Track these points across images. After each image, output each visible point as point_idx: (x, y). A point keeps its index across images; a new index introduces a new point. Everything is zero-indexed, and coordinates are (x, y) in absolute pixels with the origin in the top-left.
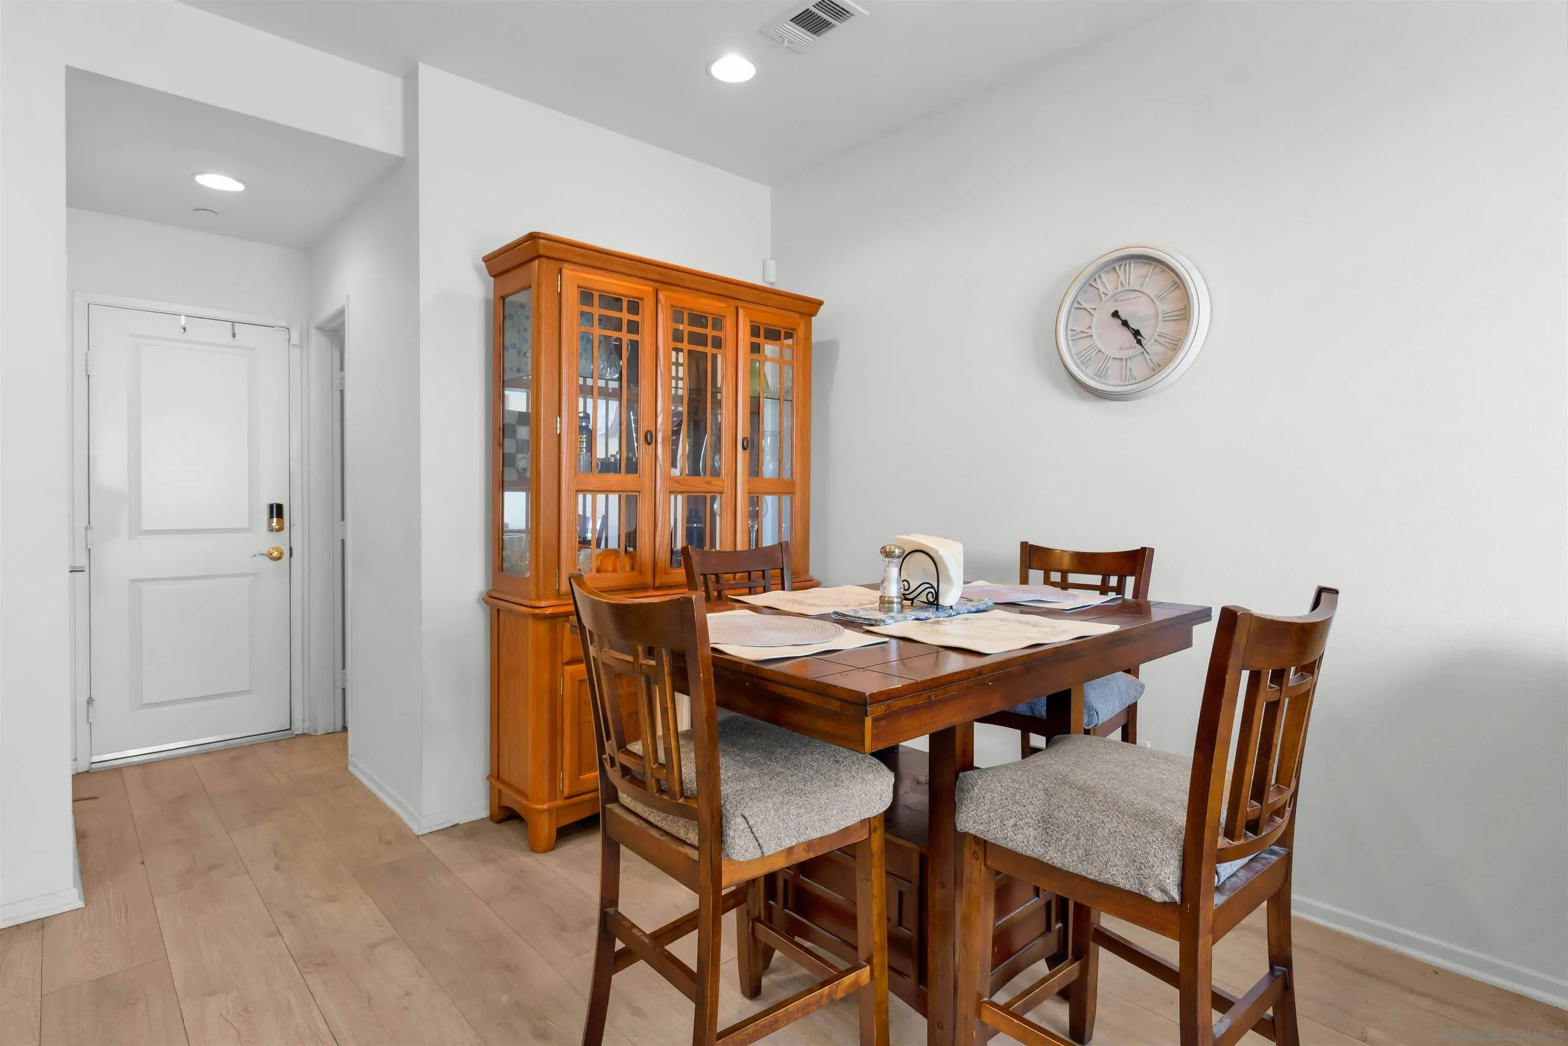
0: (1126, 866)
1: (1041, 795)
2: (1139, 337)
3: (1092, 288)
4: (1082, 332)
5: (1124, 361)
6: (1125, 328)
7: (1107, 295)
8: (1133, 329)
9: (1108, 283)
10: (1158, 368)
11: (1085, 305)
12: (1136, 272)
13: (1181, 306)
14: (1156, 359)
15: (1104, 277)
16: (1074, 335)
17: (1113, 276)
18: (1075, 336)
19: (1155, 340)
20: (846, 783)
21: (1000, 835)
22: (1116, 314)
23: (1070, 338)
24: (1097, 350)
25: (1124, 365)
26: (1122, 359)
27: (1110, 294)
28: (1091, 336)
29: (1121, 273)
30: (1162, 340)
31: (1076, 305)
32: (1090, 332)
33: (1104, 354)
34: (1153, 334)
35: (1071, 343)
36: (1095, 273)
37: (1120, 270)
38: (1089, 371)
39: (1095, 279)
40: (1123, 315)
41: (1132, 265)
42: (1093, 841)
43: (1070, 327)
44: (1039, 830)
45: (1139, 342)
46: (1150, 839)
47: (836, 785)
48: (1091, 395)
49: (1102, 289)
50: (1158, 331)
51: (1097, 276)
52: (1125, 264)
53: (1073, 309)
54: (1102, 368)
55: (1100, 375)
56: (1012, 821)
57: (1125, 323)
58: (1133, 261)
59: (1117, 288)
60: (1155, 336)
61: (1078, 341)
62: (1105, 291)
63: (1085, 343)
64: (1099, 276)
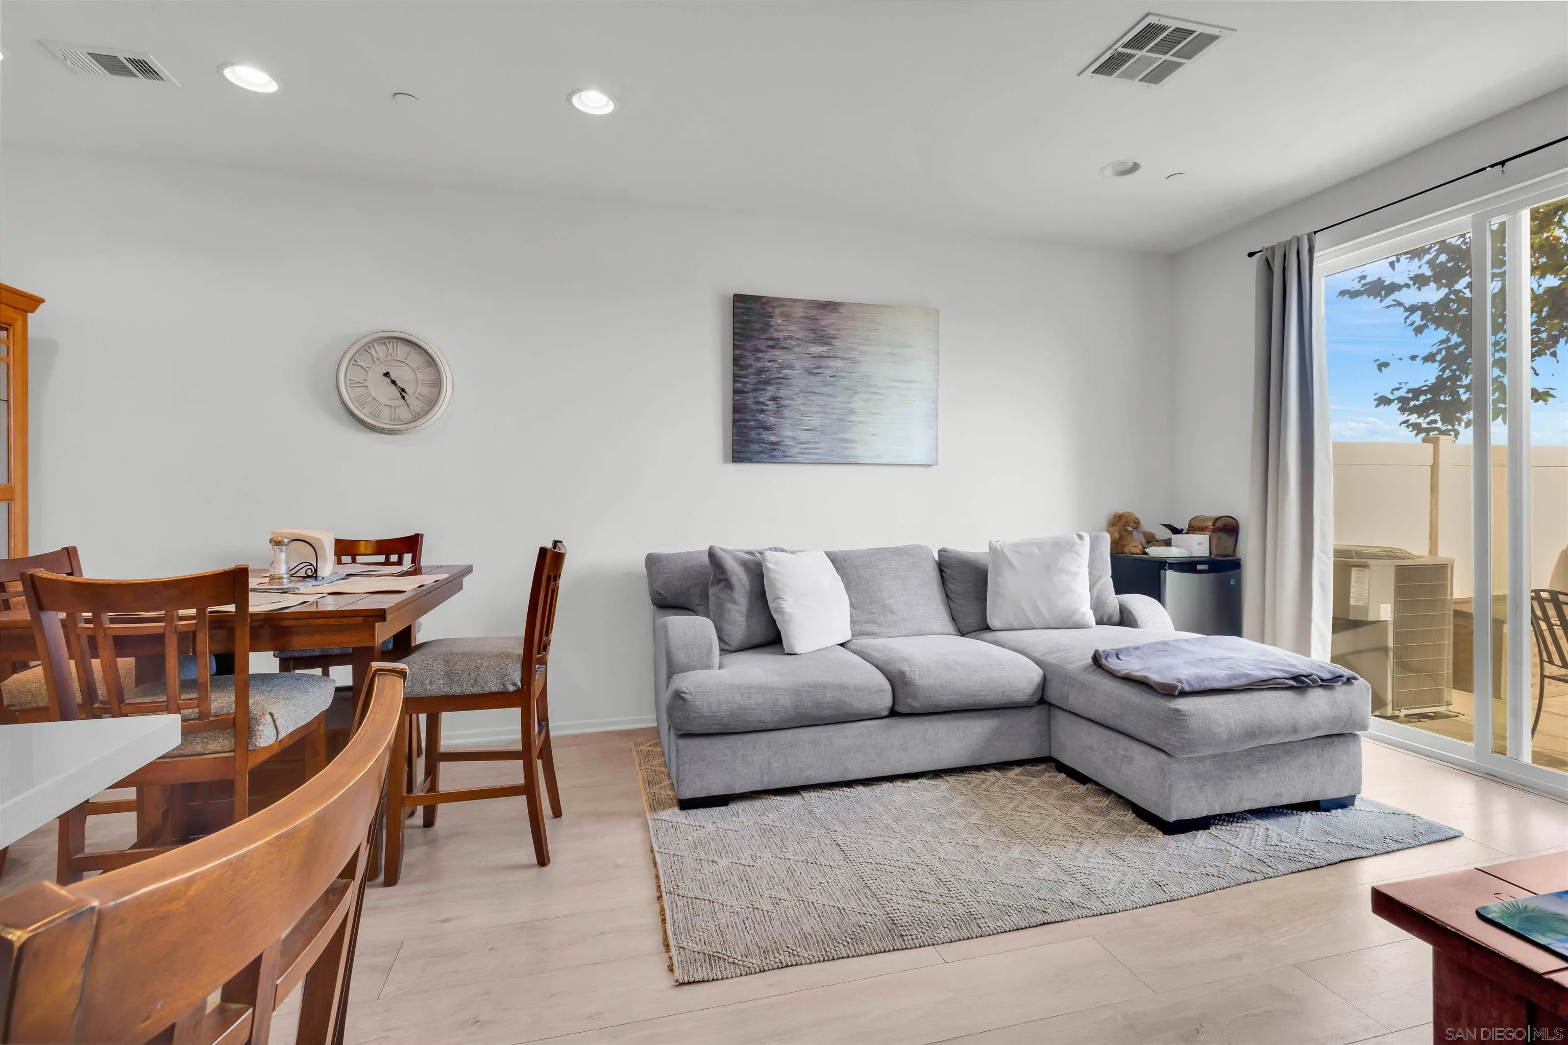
0: (497, 679)
1: (443, 662)
2: (404, 394)
3: (366, 352)
4: (359, 382)
5: (393, 408)
6: (393, 385)
7: (379, 360)
8: (400, 387)
9: (380, 351)
10: (417, 417)
11: (361, 364)
12: (401, 351)
13: (433, 378)
14: (417, 409)
15: (377, 347)
16: (350, 384)
17: (384, 348)
18: (352, 384)
19: (416, 397)
20: (311, 690)
21: (421, 690)
22: (387, 374)
23: (348, 386)
24: (371, 398)
25: (393, 411)
26: (391, 406)
27: (382, 360)
28: (367, 386)
29: (390, 347)
30: (421, 398)
31: (353, 362)
32: (366, 384)
33: (377, 401)
34: (415, 392)
35: (349, 390)
36: (370, 342)
37: (389, 344)
38: (365, 411)
39: (369, 347)
40: (393, 376)
41: (399, 344)
42: (478, 674)
43: (348, 377)
44: (446, 679)
45: (403, 397)
46: (507, 663)
47: (306, 692)
48: (366, 429)
49: (375, 355)
50: (418, 391)
51: (371, 345)
52: (393, 342)
53: (351, 365)
54: (377, 409)
55: (374, 415)
56: (428, 681)
57: (394, 382)
58: (399, 341)
59: (387, 357)
60: (416, 395)
61: (355, 389)
62: (377, 357)
63: (361, 391)
64: (373, 346)
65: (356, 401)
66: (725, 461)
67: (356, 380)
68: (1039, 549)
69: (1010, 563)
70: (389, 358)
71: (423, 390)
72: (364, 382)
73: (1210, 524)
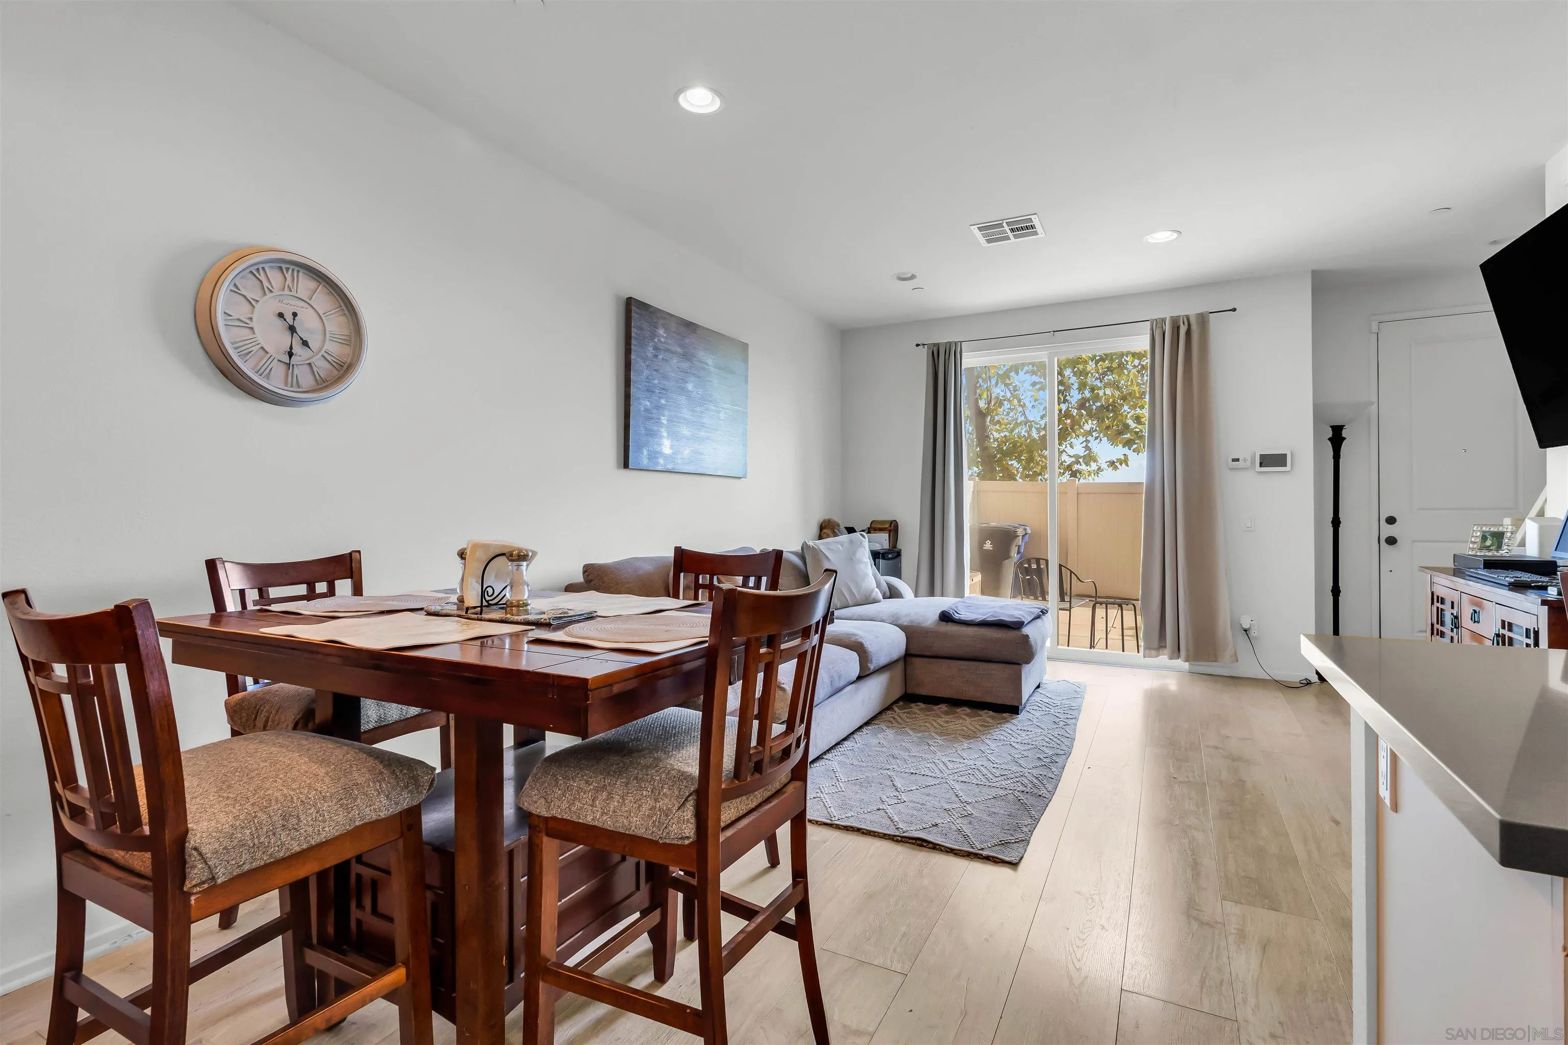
3: (251, 276)
4: (239, 320)
7: (271, 292)
9: (274, 279)
10: (324, 385)
11: (243, 292)
12: (304, 284)
13: (351, 333)
14: (324, 374)
15: (269, 273)
16: (226, 320)
17: (281, 275)
18: (231, 322)
19: (322, 356)
23: (223, 322)
24: (259, 346)
25: (291, 371)
26: (287, 364)
27: (275, 293)
28: (252, 328)
29: (289, 275)
30: (329, 358)
31: (232, 287)
33: (267, 352)
34: (321, 348)
36: (260, 264)
37: (287, 272)
38: (250, 364)
39: (258, 270)
41: (301, 274)
43: (224, 309)
49: (266, 284)
50: (326, 347)
51: (261, 268)
52: (293, 270)
54: (264, 367)
55: (262, 372)
57: (292, 328)
58: (302, 270)
59: (283, 290)
60: (323, 353)
61: (233, 328)
62: (270, 287)
63: (246, 333)
64: (263, 268)
65: (236, 348)
66: (618, 467)
67: (235, 316)
68: (842, 546)
69: (828, 558)
70: (286, 292)
71: (333, 348)
72: (248, 321)
73: (887, 526)
